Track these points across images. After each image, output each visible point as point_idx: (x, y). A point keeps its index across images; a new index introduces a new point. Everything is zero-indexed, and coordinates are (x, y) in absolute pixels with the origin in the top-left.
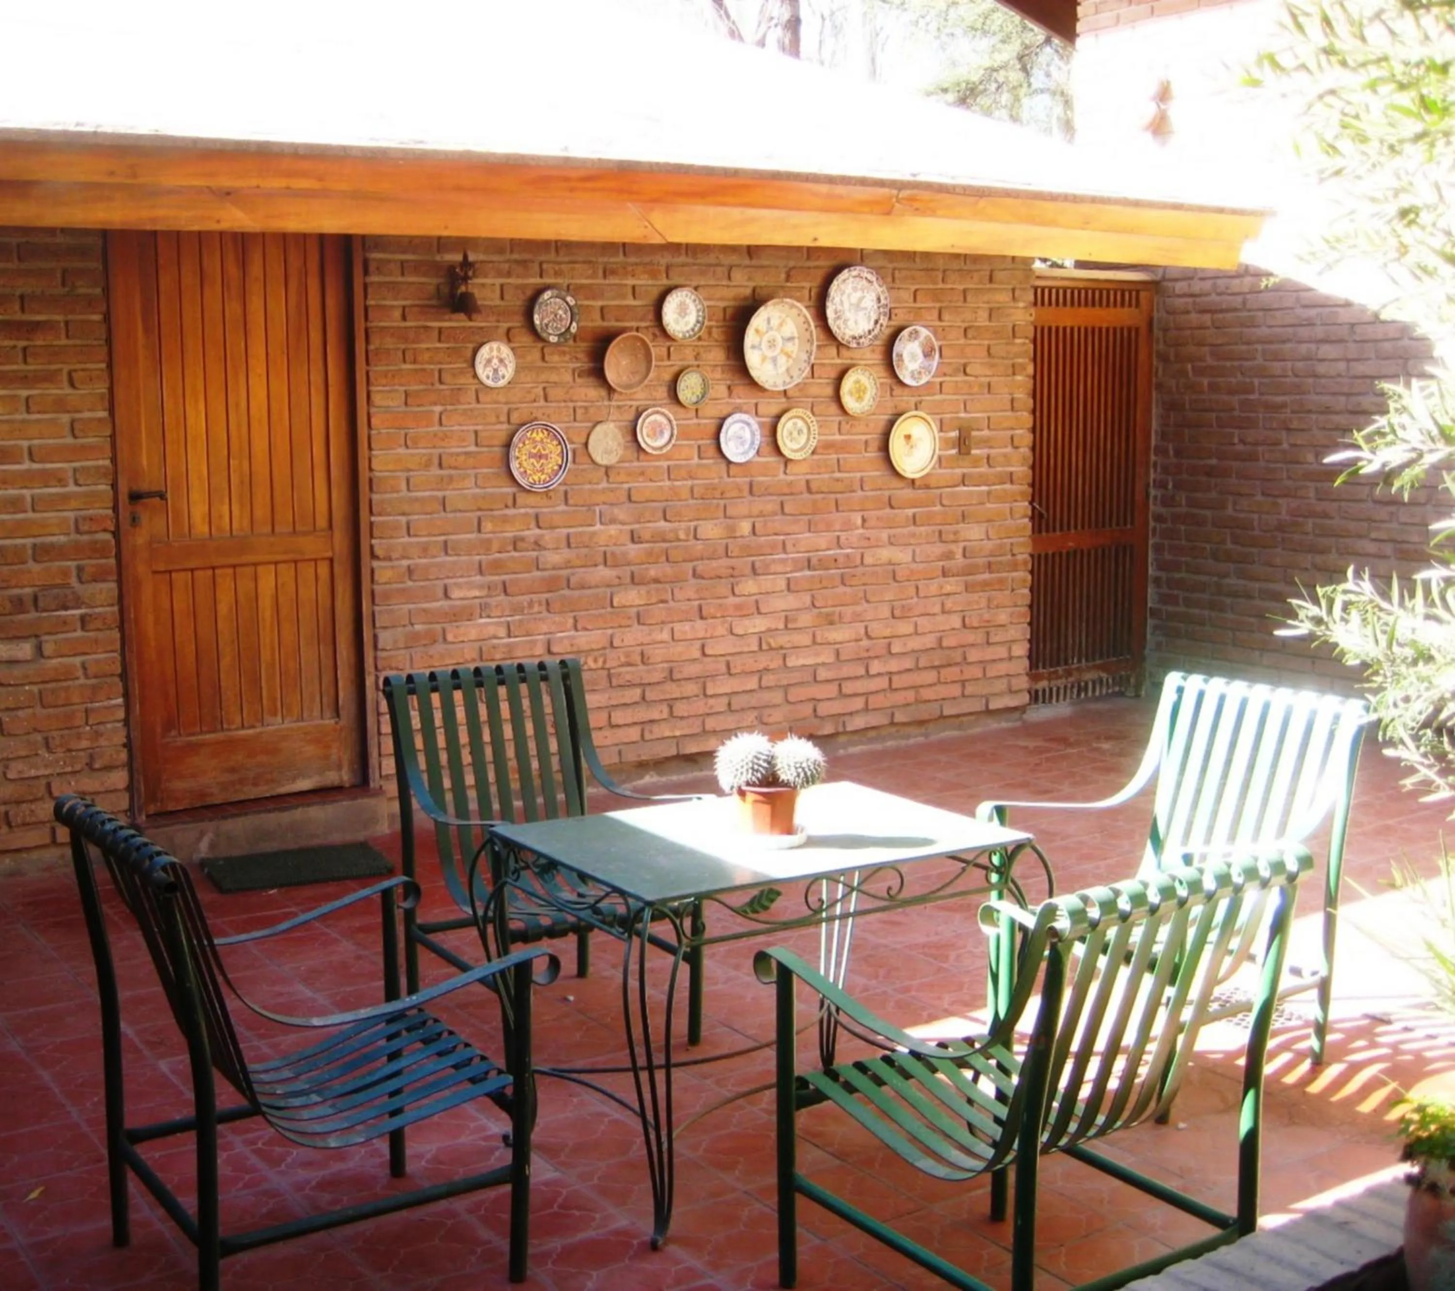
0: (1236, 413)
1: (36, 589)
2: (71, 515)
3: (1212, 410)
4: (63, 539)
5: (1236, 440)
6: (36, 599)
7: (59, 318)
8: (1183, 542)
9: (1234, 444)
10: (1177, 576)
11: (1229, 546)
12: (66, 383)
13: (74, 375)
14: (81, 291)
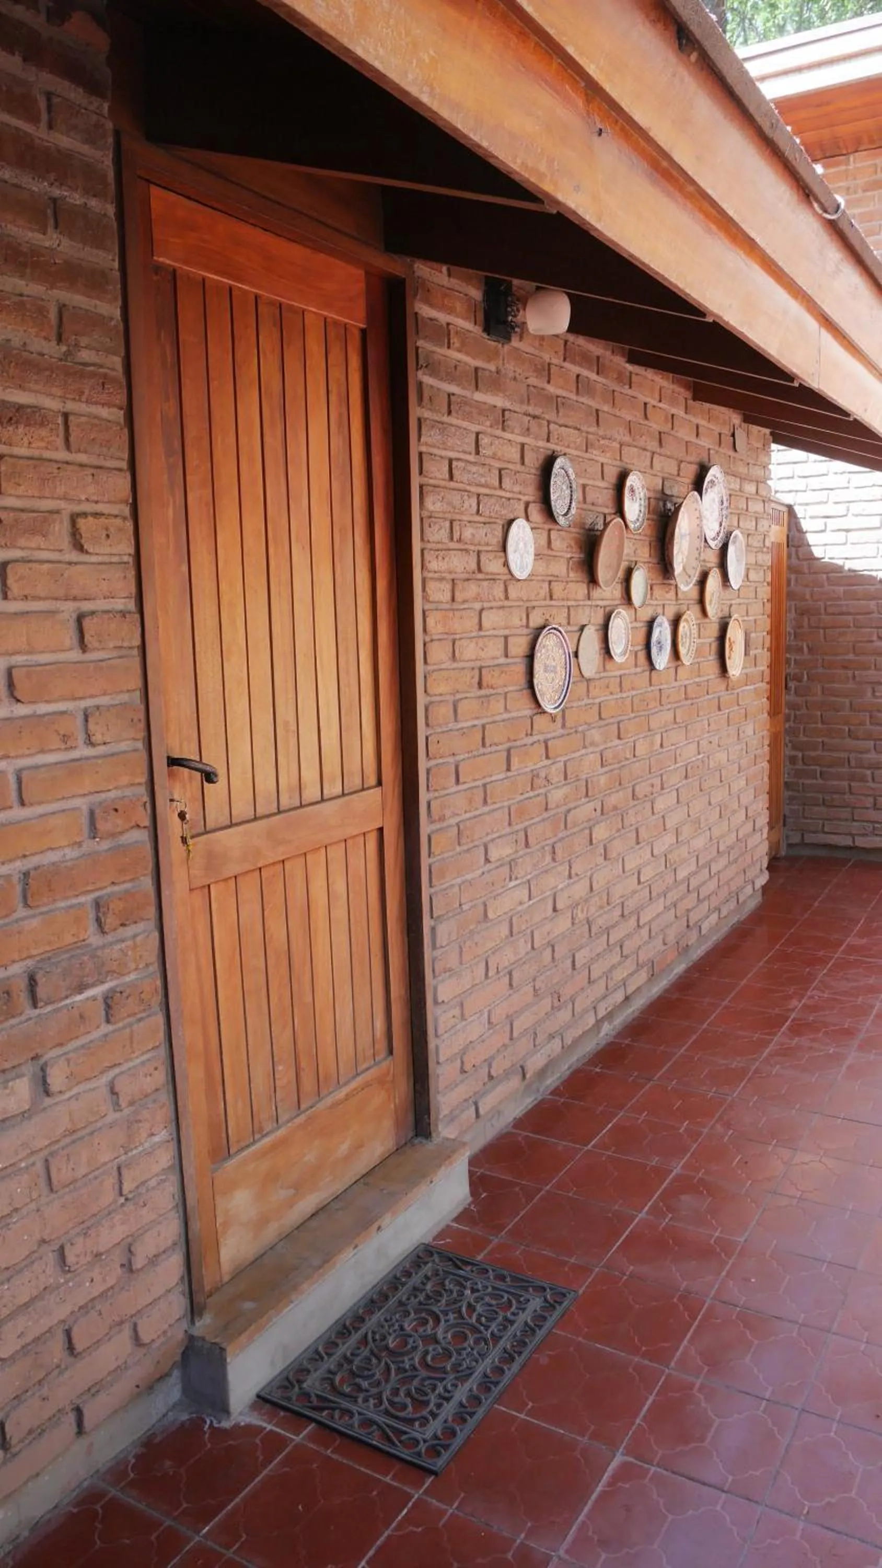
0: (875, 615)
1: (30, 963)
2: (82, 804)
3: (849, 614)
4: (71, 853)
5: (875, 638)
6: (32, 982)
7: (51, 404)
8: (820, 725)
9: (872, 641)
10: (813, 754)
11: (868, 726)
12: (65, 542)
13: (81, 522)
14: (85, 355)
